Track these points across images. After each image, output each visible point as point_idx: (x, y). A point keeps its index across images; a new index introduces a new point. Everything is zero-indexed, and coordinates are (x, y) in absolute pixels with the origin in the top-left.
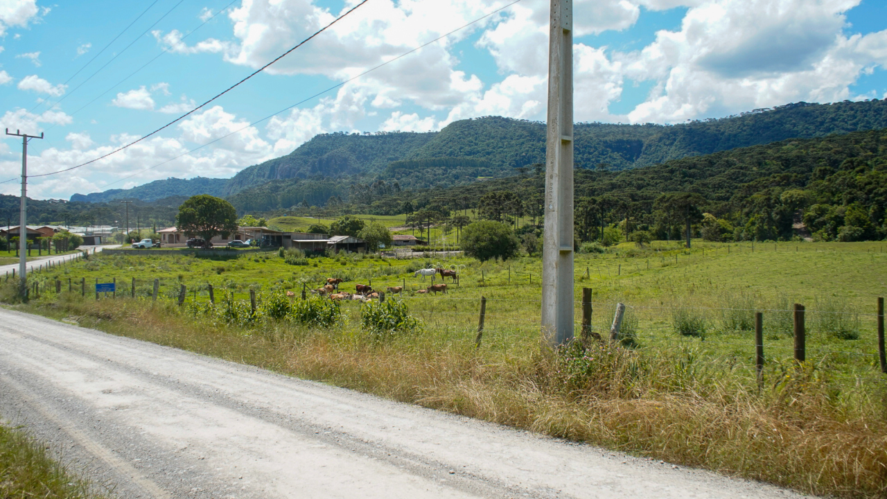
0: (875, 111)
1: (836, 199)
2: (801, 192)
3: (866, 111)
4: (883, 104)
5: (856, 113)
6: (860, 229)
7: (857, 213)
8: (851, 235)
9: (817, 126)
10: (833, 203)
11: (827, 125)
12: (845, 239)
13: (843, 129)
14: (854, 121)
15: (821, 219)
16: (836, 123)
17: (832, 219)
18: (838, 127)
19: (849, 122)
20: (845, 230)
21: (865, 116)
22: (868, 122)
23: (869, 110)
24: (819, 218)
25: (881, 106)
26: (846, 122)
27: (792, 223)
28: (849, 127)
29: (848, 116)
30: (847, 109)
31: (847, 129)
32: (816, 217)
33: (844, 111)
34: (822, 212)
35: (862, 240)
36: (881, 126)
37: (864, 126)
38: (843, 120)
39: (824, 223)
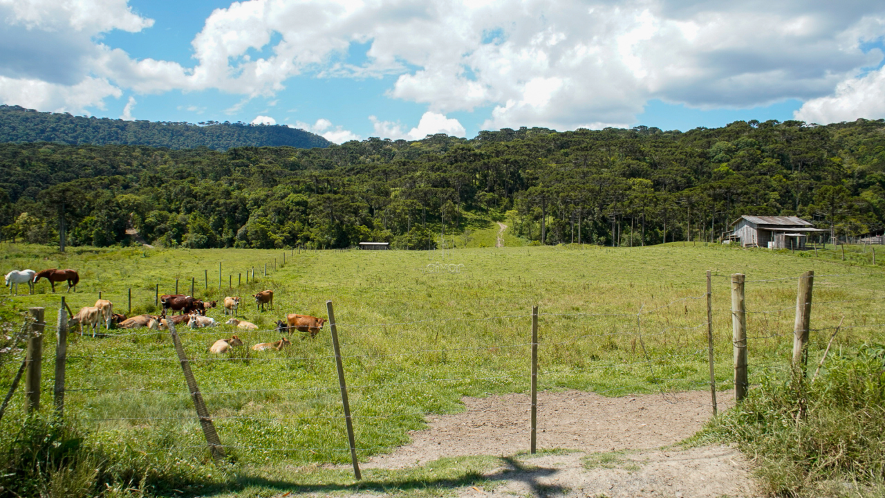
0: (94, 128)
1: (173, 207)
2: (137, 197)
3: (86, 127)
4: (101, 123)
5: (76, 126)
6: (205, 237)
7: (201, 221)
8: (197, 242)
9: (37, 134)
10: (171, 211)
11: (48, 134)
12: (192, 246)
13: (64, 140)
14: (75, 134)
15: (162, 226)
16: (57, 133)
17: (174, 226)
18: (59, 137)
19: (70, 135)
20: (191, 237)
21: (85, 131)
22: (87, 138)
23: (88, 126)
24: (159, 224)
25: (99, 125)
26: (67, 134)
27: (125, 229)
28: (70, 139)
29: (69, 129)
30: (68, 121)
31: (67, 141)
32: (157, 224)
33: (65, 123)
34: (163, 219)
35: (209, 248)
36: (99, 143)
37: (84, 141)
38: (64, 132)
39: (166, 230)
